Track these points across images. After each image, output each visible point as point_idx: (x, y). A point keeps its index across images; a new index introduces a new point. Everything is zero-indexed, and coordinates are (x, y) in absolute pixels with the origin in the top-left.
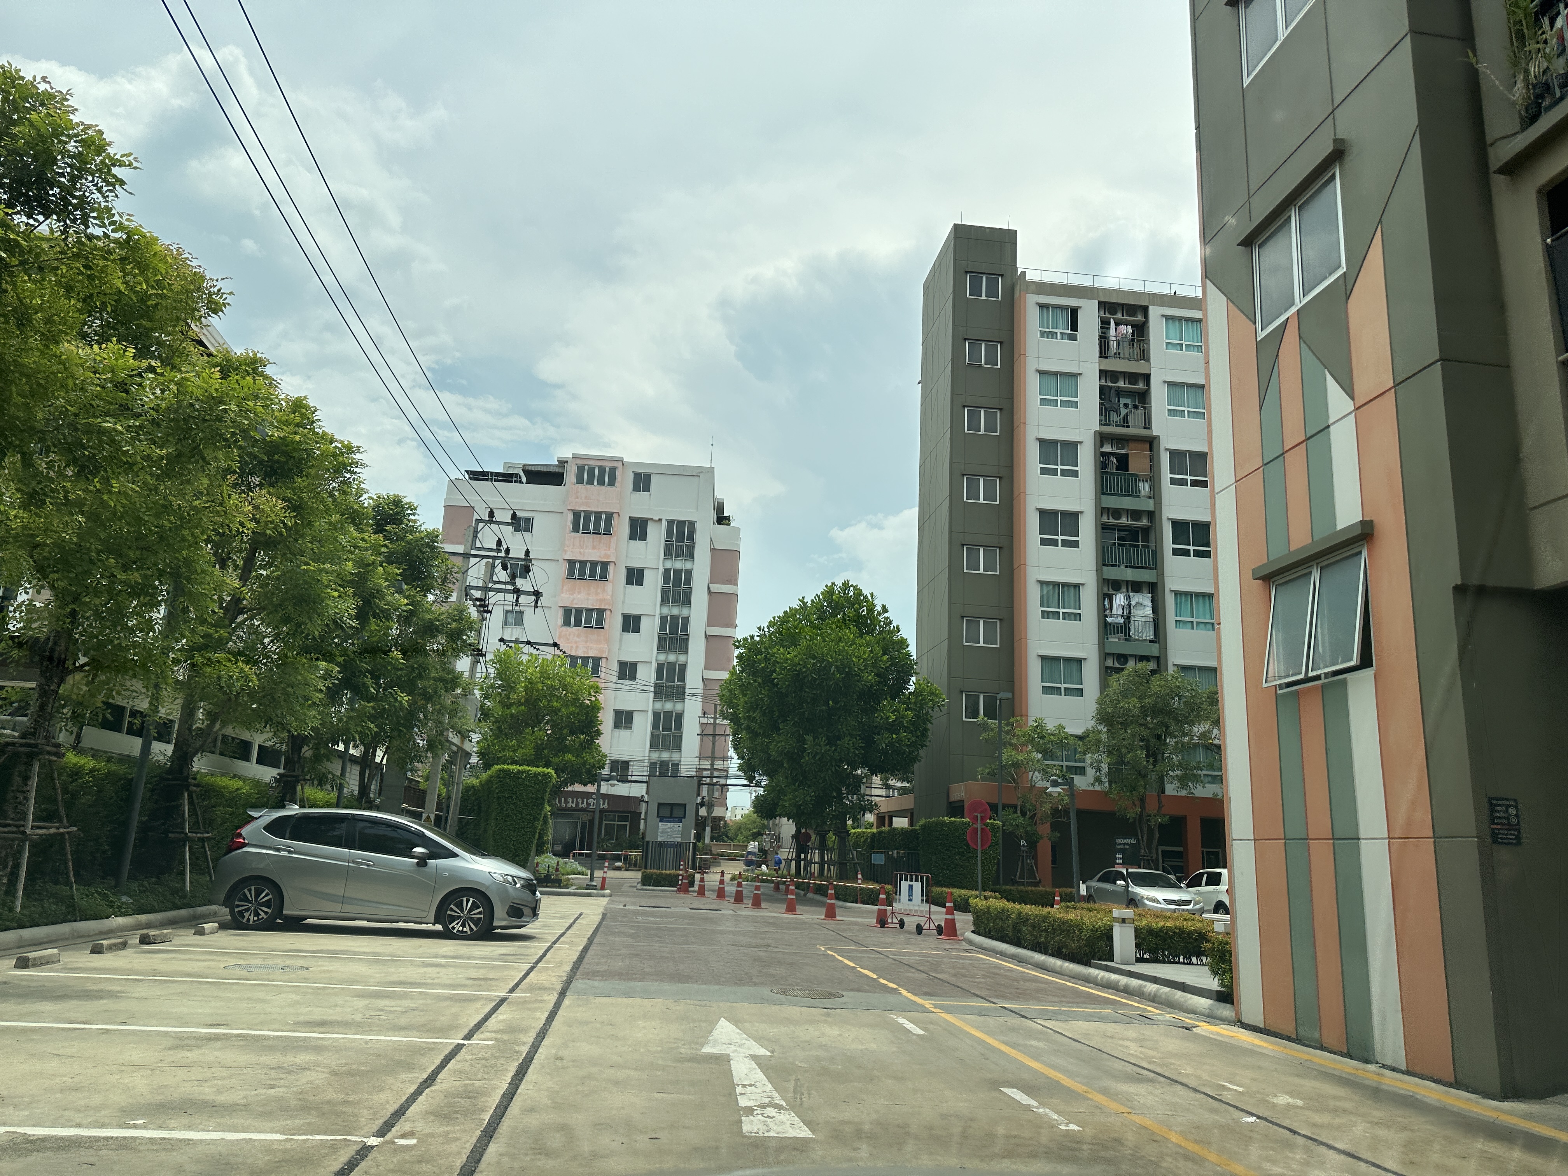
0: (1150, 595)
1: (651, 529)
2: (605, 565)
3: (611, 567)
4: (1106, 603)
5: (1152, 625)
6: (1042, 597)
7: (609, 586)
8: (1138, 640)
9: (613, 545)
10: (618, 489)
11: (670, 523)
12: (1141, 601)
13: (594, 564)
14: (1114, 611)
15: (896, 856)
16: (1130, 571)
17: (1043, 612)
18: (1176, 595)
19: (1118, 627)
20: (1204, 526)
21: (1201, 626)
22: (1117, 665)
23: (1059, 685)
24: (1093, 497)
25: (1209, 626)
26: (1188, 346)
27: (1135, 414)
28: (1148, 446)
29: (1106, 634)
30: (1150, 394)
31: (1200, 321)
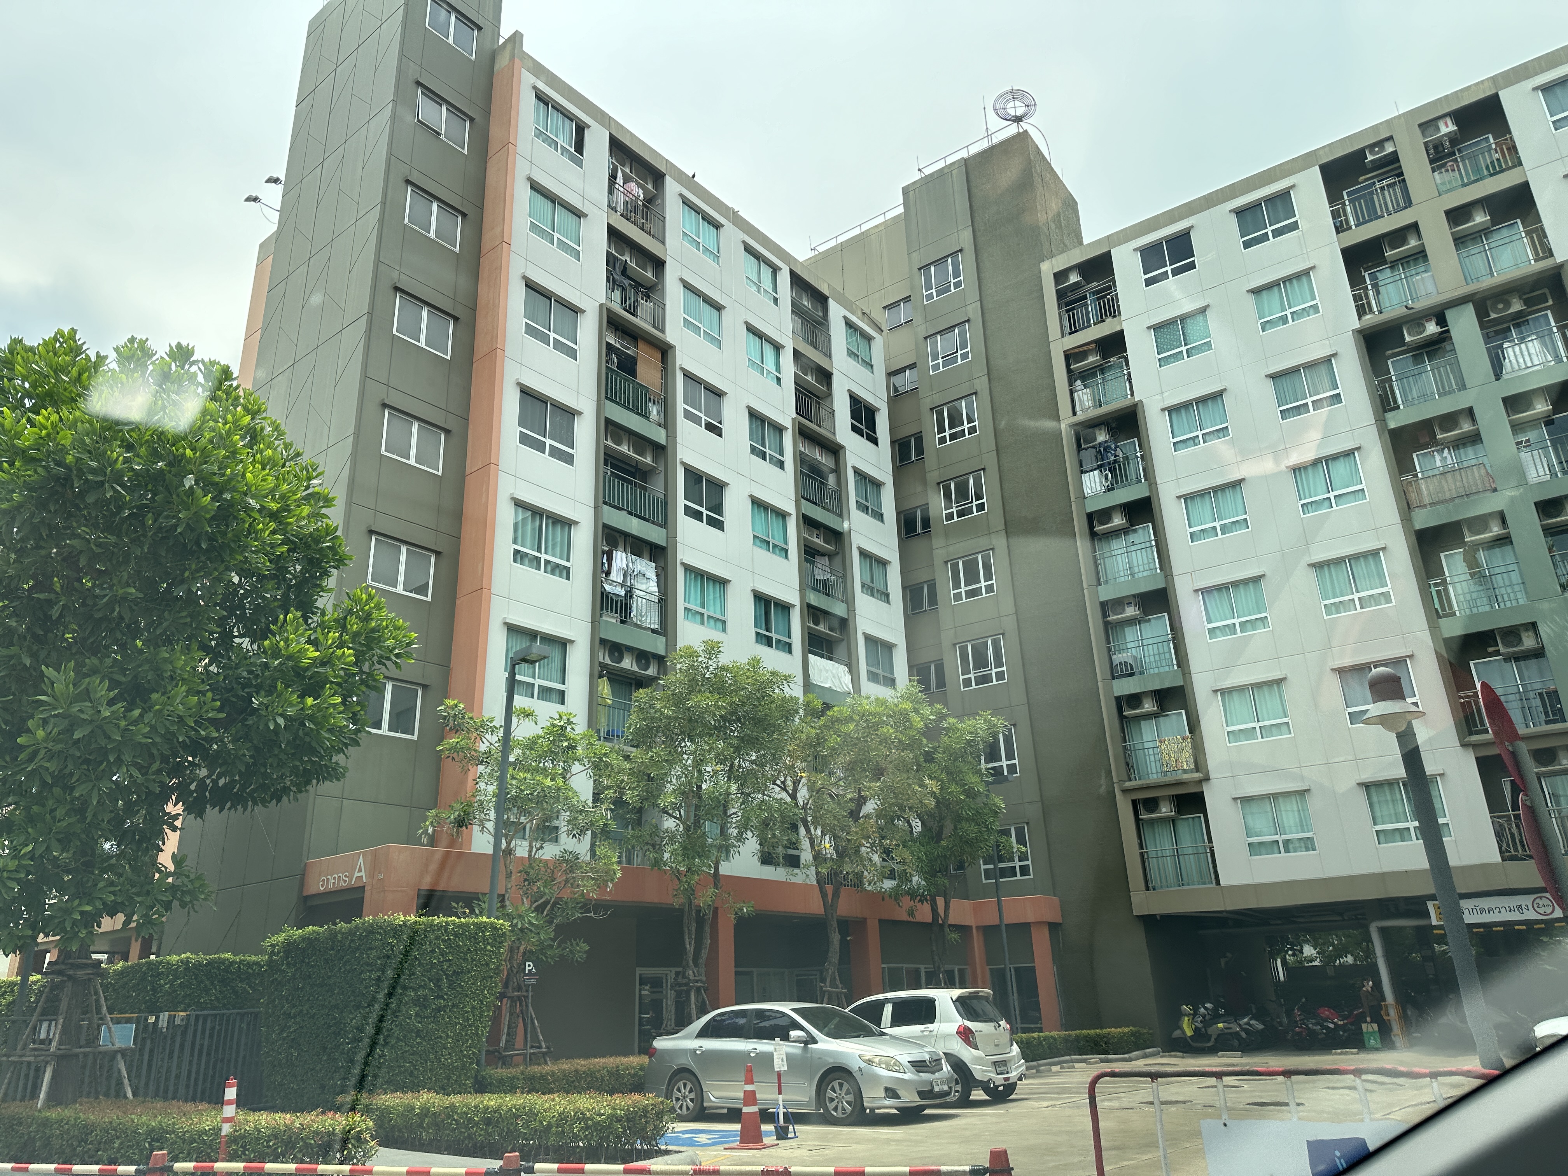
0: (654, 564)
4: (605, 561)
6: (516, 528)
8: (640, 627)
12: (644, 569)
14: (613, 576)
15: (165, 1025)
16: (635, 521)
17: (517, 552)
18: (686, 569)
19: (617, 602)
20: (717, 487)
21: (712, 622)
22: (608, 661)
23: (530, 680)
24: (595, 398)
25: (719, 625)
26: (706, 249)
27: (645, 307)
28: (660, 356)
29: (602, 609)
30: (663, 289)
31: (717, 226)
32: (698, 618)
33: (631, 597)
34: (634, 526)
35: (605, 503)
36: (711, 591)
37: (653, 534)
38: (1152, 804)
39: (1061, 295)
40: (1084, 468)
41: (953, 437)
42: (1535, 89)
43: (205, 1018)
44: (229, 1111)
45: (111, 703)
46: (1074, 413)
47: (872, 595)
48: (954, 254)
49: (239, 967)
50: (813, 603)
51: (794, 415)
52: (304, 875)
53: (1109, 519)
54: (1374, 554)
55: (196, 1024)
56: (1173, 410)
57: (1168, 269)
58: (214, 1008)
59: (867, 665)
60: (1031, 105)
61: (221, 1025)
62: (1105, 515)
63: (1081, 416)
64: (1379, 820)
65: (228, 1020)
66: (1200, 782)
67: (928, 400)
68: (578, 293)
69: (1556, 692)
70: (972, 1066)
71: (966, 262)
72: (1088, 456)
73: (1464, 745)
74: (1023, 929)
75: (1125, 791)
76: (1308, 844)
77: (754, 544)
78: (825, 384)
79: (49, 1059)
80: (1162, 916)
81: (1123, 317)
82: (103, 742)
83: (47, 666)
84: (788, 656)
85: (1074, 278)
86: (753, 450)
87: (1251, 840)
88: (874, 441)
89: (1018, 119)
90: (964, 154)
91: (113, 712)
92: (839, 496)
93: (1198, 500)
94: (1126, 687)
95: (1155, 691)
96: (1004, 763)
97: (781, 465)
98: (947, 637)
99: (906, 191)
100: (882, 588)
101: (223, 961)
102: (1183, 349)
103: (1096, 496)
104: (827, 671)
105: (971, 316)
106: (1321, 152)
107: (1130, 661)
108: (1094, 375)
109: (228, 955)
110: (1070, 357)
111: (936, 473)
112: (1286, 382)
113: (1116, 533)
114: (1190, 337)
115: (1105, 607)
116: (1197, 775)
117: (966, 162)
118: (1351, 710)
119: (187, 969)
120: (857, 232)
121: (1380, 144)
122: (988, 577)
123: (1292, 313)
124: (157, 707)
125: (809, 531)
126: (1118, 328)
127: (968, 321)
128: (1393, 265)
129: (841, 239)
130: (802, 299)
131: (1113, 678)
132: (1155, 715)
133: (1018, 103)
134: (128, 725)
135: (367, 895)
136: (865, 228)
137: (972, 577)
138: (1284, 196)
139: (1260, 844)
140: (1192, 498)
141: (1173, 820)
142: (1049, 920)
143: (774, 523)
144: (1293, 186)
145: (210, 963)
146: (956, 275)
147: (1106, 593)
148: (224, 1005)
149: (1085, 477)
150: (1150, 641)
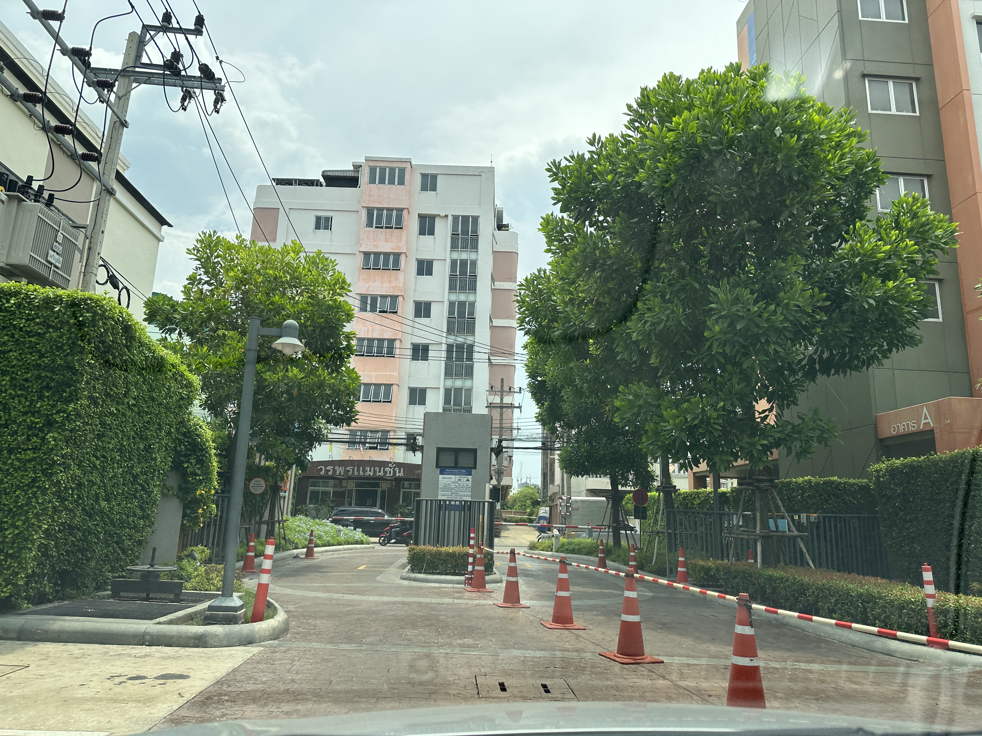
1: (439, 225)
2: (397, 256)
3: (403, 258)
7: (400, 275)
9: (404, 238)
10: (408, 187)
11: (456, 218)
13: (387, 255)
15: (805, 521)
43: (830, 518)
44: (930, 589)
45: (756, 302)
49: (844, 486)
52: (876, 424)
55: (824, 522)
58: (833, 512)
61: (841, 523)
65: (845, 520)
79: (758, 537)
82: (756, 330)
83: (711, 285)
91: (759, 308)
101: (833, 482)
109: (835, 478)
119: (811, 486)
124: (786, 301)
134: (769, 316)
135: (937, 436)
145: (825, 483)
148: (839, 511)
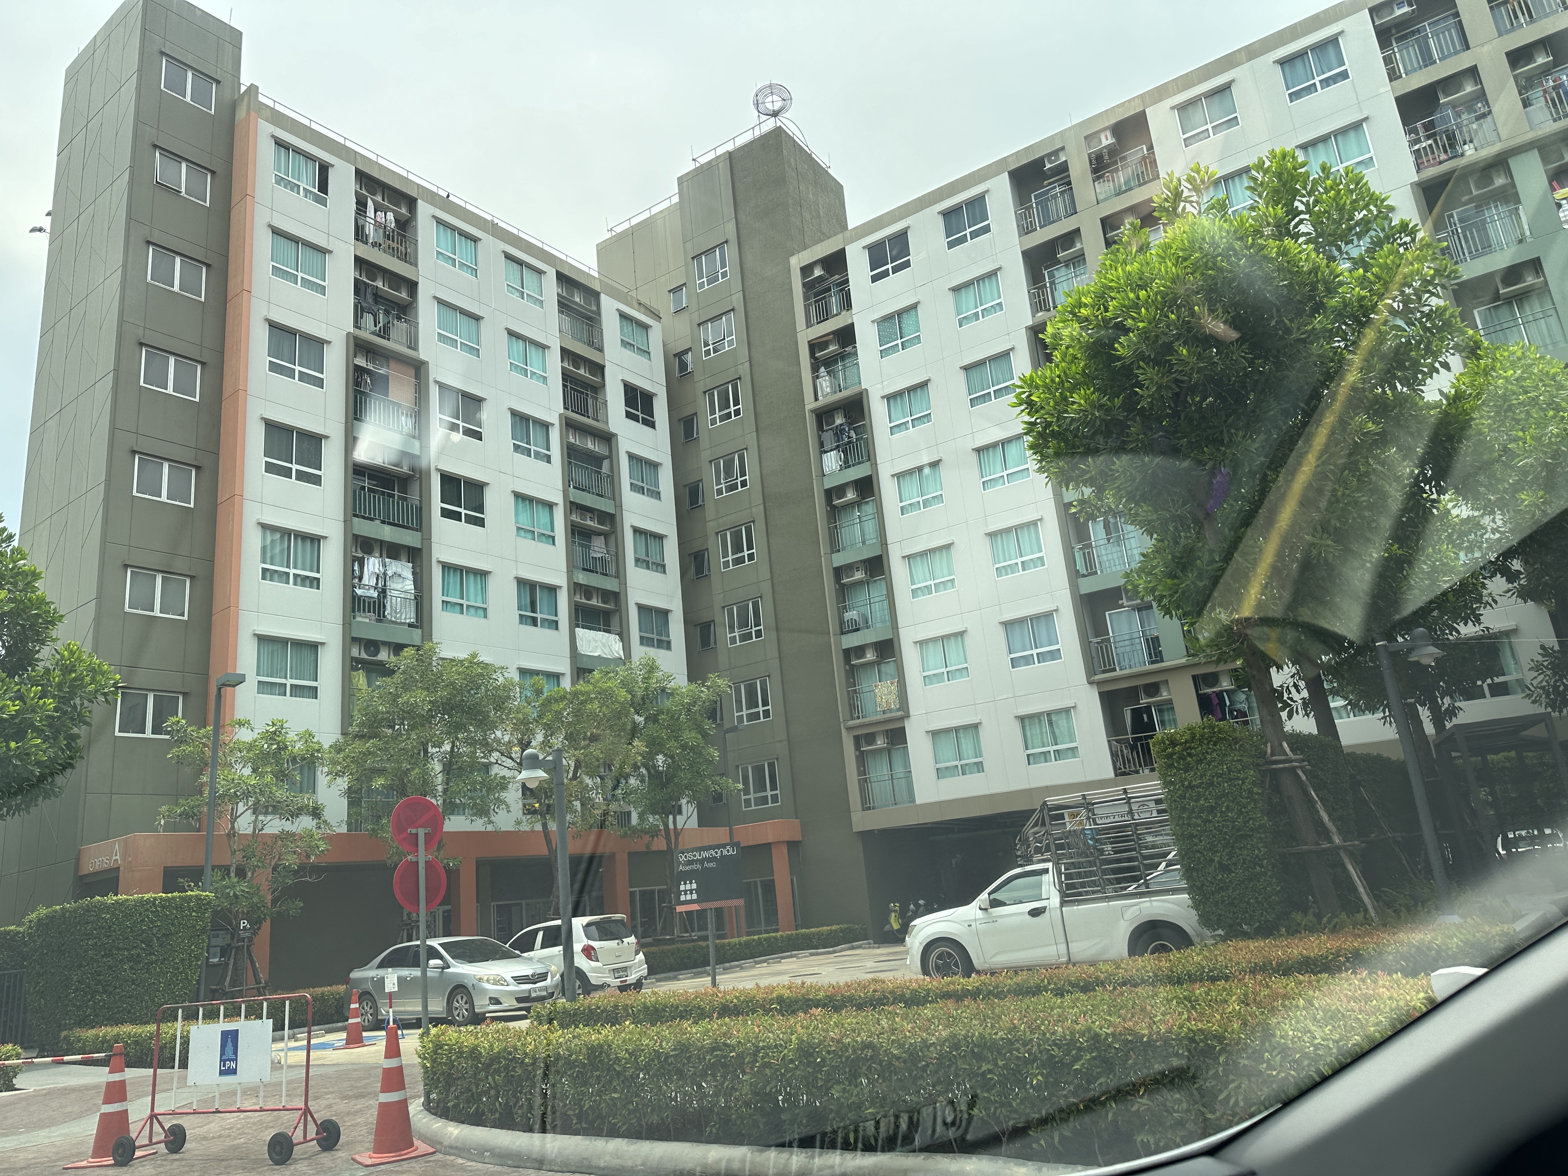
0: (410, 565)
4: (356, 568)
5: (413, 603)
6: (264, 549)
8: (395, 623)
12: (399, 571)
14: (365, 580)
16: (387, 528)
17: (264, 571)
18: (444, 567)
19: (369, 603)
20: (476, 489)
21: (472, 611)
22: (364, 656)
23: (283, 681)
24: (343, 421)
25: (481, 612)
26: (462, 265)
27: (399, 328)
28: (413, 372)
29: (354, 611)
30: (416, 308)
31: (475, 240)
32: (458, 608)
33: (385, 597)
34: (388, 533)
35: (355, 516)
36: (471, 583)
37: (409, 538)
38: (870, 738)
39: (808, 287)
40: (825, 448)
41: (722, 418)
42: (1172, 108)
46: (816, 399)
47: (648, 568)
48: (720, 245)
50: (581, 582)
51: (562, 411)
52: (78, 859)
53: (844, 495)
54: (1034, 523)
56: (890, 398)
57: (889, 266)
59: (640, 631)
60: (787, 100)
62: (840, 490)
63: (822, 401)
64: (1030, 746)
66: (902, 719)
67: (702, 383)
68: (324, 326)
69: (1157, 638)
70: (588, 974)
71: (731, 252)
72: (828, 436)
73: (1090, 683)
74: (766, 848)
75: (849, 729)
76: (979, 767)
77: (518, 535)
78: (599, 375)
80: (879, 830)
81: (854, 310)
84: (555, 632)
85: (818, 272)
86: (517, 448)
87: (938, 766)
88: (652, 425)
89: (775, 114)
90: (730, 147)
92: (613, 479)
93: (908, 478)
94: (851, 641)
95: (876, 643)
96: (761, 709)
97: (548, 459)
98: (718, 600)
99: (680, 180)
100: (658, 561)
102: (899, 342)
103: (833, 473)
104: (596, 641)
105: (735, 305)
106: (1010, 160)
107: (856, 617)
108: (836, 362)
110: (814, 346)
111: (708, 452)
112: (975, 374)
113: (850, 505)
114: (905, 331)
115: (838, 572)
116: (900, 713)
117: (730, 155)
118: (1012, 656)
120: (646, 215)
121: (1056, 153)
122: (750, 547)
123: (983, 310)
125: (581, 515)
126: (850, 322)
127: (733, 310)
128: (1067, 263)
129: (634, 221)
130: (573, 296)
131: (842, 633)
132: (877, 663)
133: (776, 98)
135: (122, 875)
136: (654, 211)
137: (738, 548)
138: (980, 199)
139: (947, 768)
140: (903, 476)
141: (889, 751)
142: (787, 839)
143: (543, 515)
144: (987, 191)
146: (723, 266)
147: (839, 560)
149: (825, 456)
150: (877, 599)
